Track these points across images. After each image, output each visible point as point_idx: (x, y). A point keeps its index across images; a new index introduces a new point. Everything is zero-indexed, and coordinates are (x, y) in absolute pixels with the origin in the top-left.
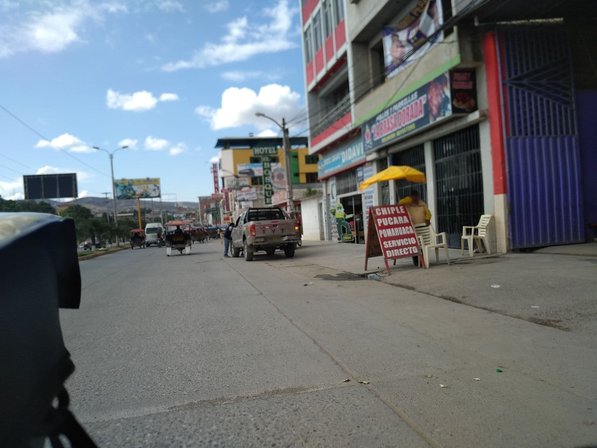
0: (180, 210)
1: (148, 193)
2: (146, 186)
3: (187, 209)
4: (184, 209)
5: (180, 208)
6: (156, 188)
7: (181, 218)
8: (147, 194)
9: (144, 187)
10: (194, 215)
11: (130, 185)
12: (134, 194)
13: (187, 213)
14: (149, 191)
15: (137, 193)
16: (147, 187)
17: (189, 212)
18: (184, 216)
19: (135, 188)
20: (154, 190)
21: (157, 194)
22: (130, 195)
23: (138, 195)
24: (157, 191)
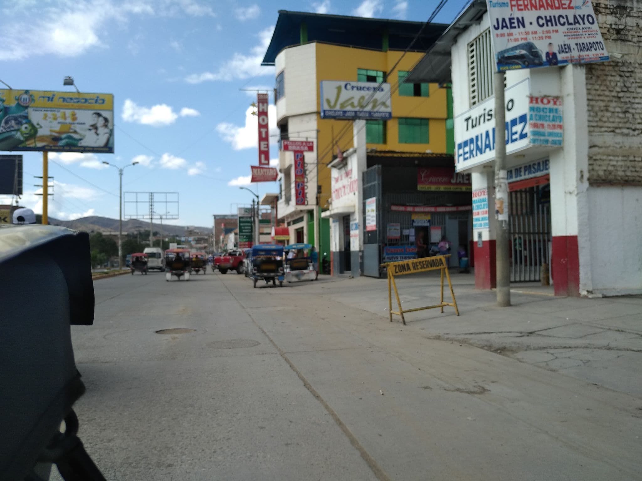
0: (191, 233)
1: (76, 136)
2: (68, 112)
3: (199, 233)
4: (195, 233)
5: (191, 231)
6: (101, 121)
7: (190, 242)
8: (70, 138)
9: (65, 117)
10: (206, 241)
11: (23, 107)
12: (33, 133)
13: (199, 238)
14: (78, 128)
15: (41, 132)
16: (74, 118)
17: (201, 237)
18: (194, 240)
19: (35, 117)
20: (95, 127)
21: (101, 141)
22: (18, 135)
23: (42, 139)
24: (101, 130)
